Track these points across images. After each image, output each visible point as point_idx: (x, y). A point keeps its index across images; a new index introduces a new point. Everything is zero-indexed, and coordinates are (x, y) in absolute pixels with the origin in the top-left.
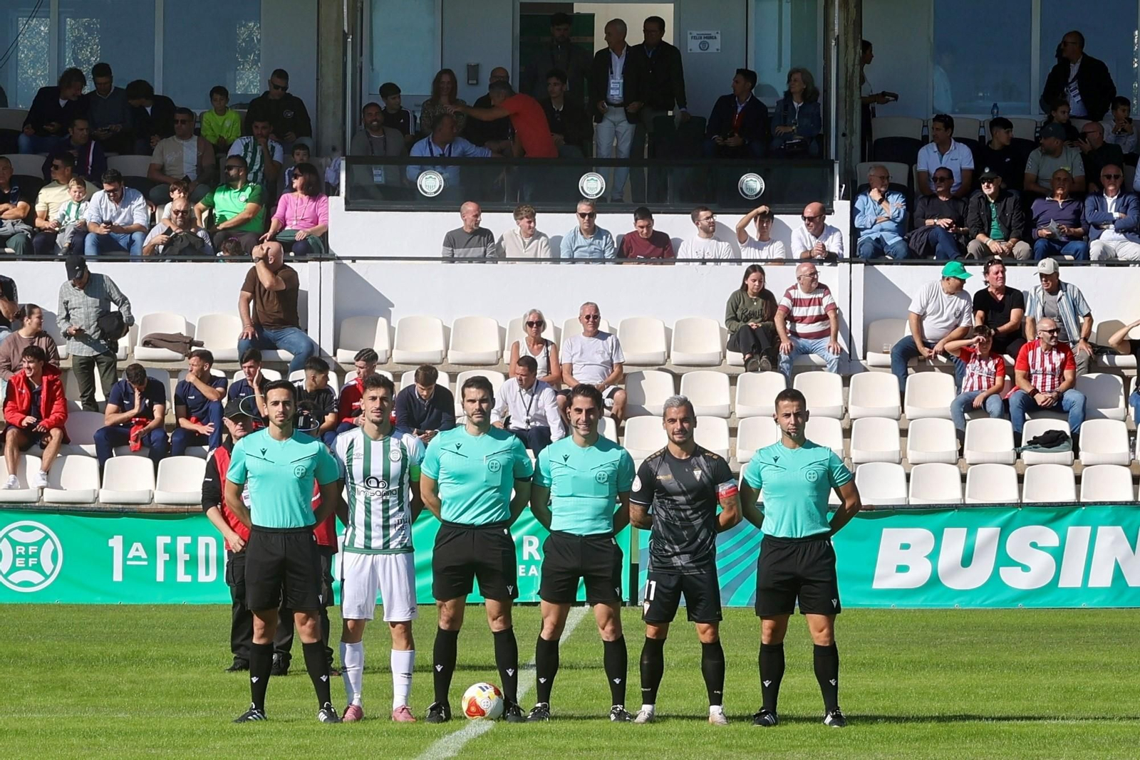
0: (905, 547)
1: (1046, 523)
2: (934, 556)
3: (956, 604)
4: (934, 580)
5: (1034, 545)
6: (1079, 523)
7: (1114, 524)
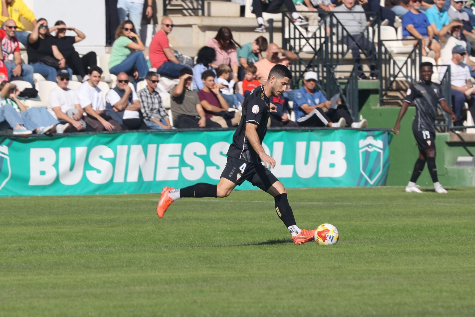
0: (42, 159)
1: (106, 144)
2: (56, 165)
3: (67, 193)
4: (57, 180)
5: (101, 157)
6: (123, 143)
7: (138, 143)
